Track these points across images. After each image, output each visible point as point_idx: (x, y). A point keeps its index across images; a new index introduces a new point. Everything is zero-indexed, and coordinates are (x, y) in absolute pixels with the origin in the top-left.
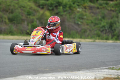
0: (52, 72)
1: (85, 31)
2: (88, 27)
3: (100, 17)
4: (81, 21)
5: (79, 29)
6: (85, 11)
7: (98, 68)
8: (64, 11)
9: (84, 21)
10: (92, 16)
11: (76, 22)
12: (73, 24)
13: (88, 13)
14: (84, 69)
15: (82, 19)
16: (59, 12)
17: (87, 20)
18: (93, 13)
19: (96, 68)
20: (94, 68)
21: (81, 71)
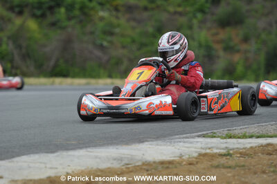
0: (86, 147)
1: (118, 62)
2: (125, 52)
3: (151, 30)
4: (109, 38)
5: (105, 58)
6: (117, 18)
7: (182, 136)
8: (69, 19)
9: (114, 39)
10: (133, 28)
11: (99, 42)
12: (90, 47)
13: (122, 21)
14: (150, 138)
15: (111, 34)
16: (58, 21)
17: (123, 36)
18: (134, 20)
19: (177, 136)
20: (172, 135)
21: (146, 143)
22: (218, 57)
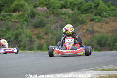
22: (35, 41)
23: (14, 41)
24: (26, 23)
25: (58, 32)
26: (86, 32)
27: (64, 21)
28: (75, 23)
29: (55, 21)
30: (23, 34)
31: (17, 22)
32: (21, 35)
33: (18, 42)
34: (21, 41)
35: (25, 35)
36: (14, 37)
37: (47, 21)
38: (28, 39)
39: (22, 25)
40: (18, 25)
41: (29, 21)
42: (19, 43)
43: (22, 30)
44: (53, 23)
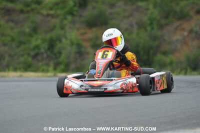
23: (46, 53)
24: (69, 18)
25: (134, 36)
26: (188, 36)
27: (146, 15)
28: (167, 17)
29: (127, 14)
30: (64, 40)
31: (53, 16)
32: (60, 41)
33: (55, 54)
34: (60, 53)
35: (68, 42)
36: (46, 45)
37: (111, 14)
38: (74, 49)
39: (62, 22)
40: (54, 21)
41: (75, 13)
42: (56, 58)
43: (62, 32)
44: (124, 17)
